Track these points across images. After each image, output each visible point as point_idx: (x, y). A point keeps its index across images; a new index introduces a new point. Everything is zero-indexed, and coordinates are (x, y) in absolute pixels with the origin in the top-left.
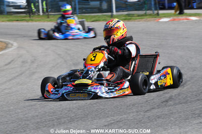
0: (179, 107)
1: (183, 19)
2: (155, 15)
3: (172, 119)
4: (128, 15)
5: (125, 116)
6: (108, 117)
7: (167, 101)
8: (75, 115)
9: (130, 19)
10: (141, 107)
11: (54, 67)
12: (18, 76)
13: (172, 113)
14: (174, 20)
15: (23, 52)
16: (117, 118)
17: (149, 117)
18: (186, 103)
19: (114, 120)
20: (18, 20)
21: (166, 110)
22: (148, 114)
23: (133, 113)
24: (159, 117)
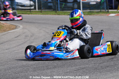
2: (107, 12)
5: (87, 66)
6: (77, 66)
7: (113, 58)
9: (91, 14)
10: (97, 61)
11: (44, 39)
12: (22, 44)
13: (116, 65)
14: (118, 15)
16: (82, 66)
17: (102, 66)
19: (80, 68)
21: (112, 63)
23: (92, 64)
24: (108, 67)
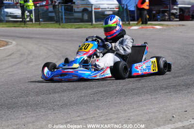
1: (150, 28)
2: (127, 24)
14: (142, 28)
20: (15, 27)
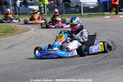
0: (112, 60)
2: (103, 14)
3: (108, 66)
4: (89, 15)
5: (85, 64)
6: (76, 65)
7: (106, 57)
8: (60, 64)
9: (90, 17)
10: (93, 60)
11: (51, 40)
12: (33, 44)
13: (108, 63)
14: (112, 17)
15: (36, 33)
16: (81, 65)
17: (97, 65)
18: (115, 58)
19: (79, 66)
21: (105, 61)
22: (96, 63)
23: (89, 63)
24: (101, 65)
